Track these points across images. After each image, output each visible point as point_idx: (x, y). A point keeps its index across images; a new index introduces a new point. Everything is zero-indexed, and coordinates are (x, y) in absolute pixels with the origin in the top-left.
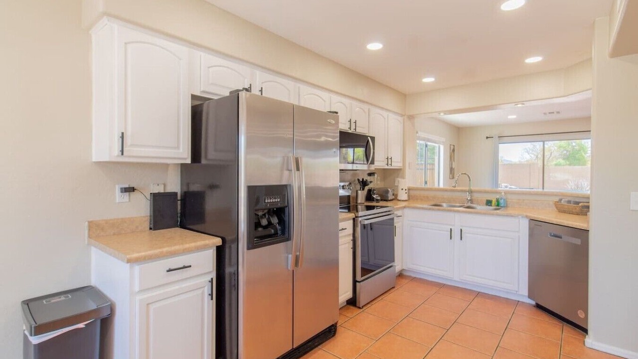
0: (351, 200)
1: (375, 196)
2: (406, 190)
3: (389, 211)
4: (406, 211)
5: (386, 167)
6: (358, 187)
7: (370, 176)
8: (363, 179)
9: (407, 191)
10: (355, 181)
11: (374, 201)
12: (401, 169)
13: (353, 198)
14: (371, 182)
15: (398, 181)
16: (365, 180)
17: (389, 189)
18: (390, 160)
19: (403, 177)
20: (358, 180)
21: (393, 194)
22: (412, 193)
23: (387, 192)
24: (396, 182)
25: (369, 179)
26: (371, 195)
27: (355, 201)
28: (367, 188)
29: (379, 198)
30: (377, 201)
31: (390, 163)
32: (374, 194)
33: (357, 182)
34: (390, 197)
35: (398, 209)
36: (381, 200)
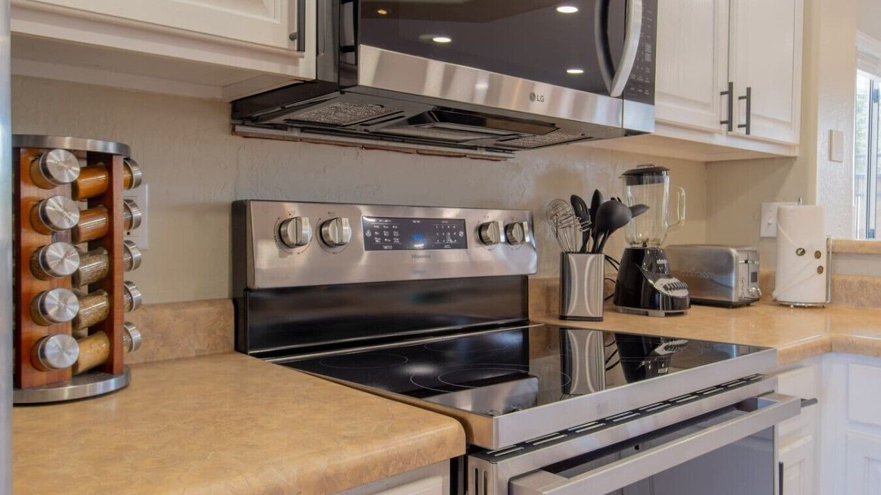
0: (534, 299)
1: (660, 284)
2: (818, 255)
3: (747, 381)
4: (836, 368)
5: (721, 140)
6: (573, 234)
7: (640, 183)
8: (597, 196)
9: (822, 261)
10: (555, 205)
11: (654, 305)
12: (789, 160)
13: (548, 290)
14: (637, 210)
15: (779, 213)
16: (605, 199)
17: (734, 251)
18: (739, 107)
19: (803, 195)
20: (575, 200)
21: (754, 277)
22: (849, 270)
23: (724, 265)
24: (769, 219)
25: (630, 195)
26: (639, 278)
27: (556, 306)
28: (618, 243)
29: (682, 293)
30: (674, 307)
31: (739, 118)
32: (659, 272)
33: (569, 208)
34: (740, 286)
35: (793, 361)
36: (695, 302)
